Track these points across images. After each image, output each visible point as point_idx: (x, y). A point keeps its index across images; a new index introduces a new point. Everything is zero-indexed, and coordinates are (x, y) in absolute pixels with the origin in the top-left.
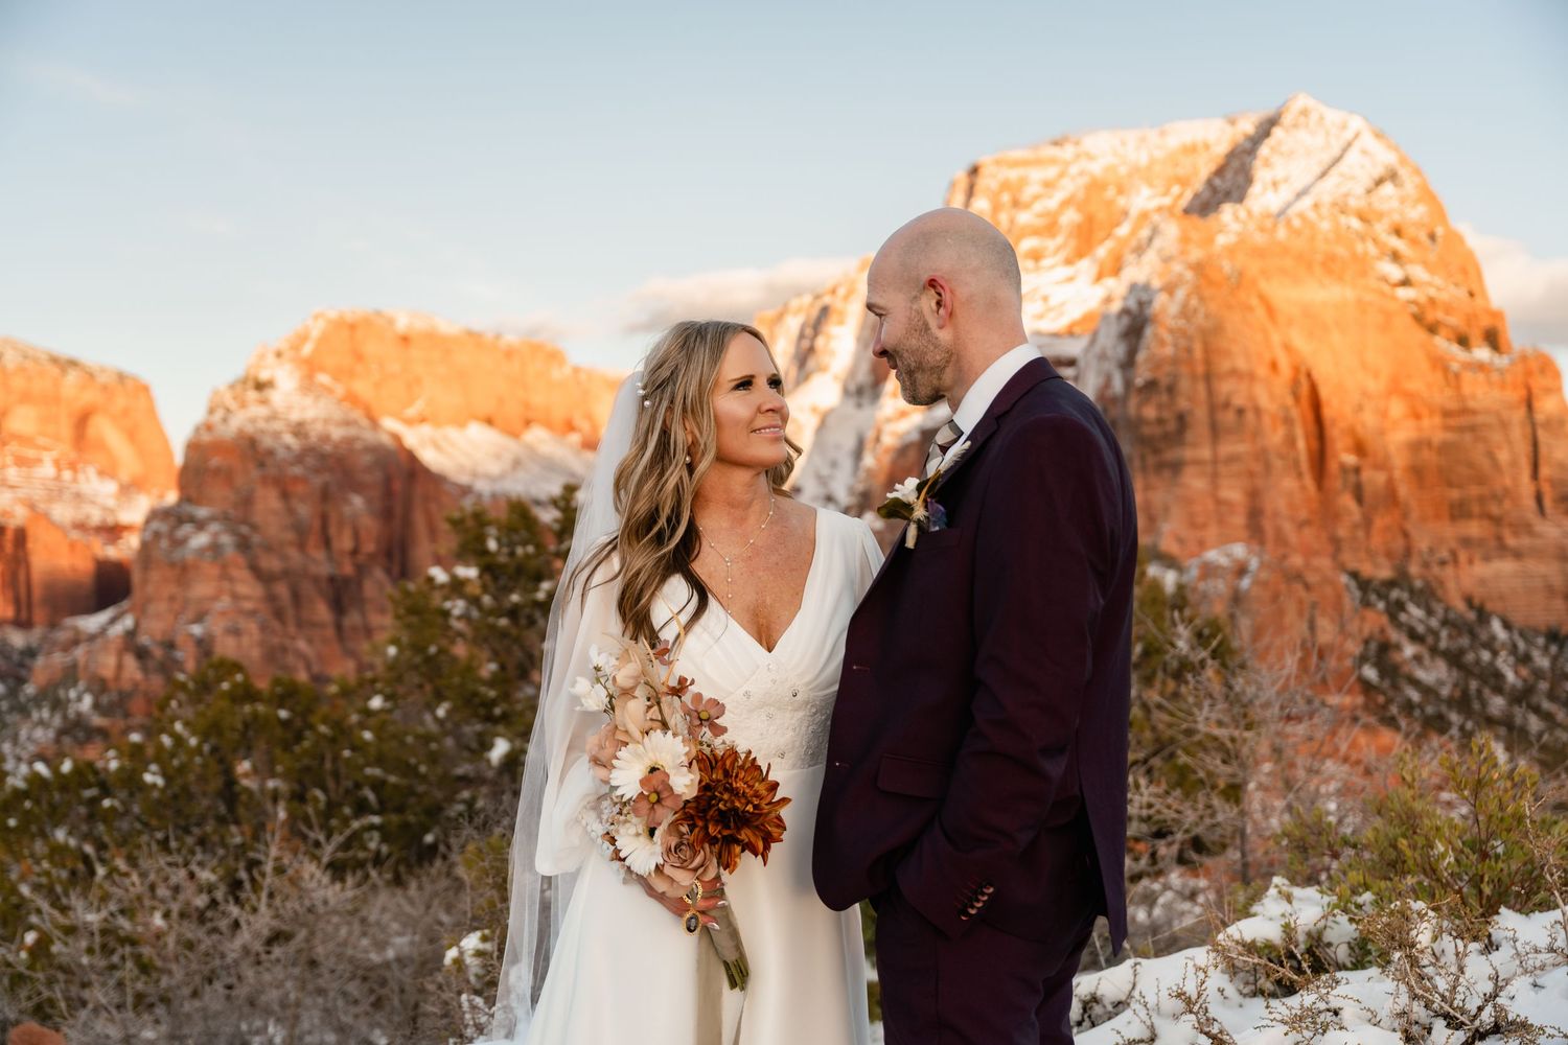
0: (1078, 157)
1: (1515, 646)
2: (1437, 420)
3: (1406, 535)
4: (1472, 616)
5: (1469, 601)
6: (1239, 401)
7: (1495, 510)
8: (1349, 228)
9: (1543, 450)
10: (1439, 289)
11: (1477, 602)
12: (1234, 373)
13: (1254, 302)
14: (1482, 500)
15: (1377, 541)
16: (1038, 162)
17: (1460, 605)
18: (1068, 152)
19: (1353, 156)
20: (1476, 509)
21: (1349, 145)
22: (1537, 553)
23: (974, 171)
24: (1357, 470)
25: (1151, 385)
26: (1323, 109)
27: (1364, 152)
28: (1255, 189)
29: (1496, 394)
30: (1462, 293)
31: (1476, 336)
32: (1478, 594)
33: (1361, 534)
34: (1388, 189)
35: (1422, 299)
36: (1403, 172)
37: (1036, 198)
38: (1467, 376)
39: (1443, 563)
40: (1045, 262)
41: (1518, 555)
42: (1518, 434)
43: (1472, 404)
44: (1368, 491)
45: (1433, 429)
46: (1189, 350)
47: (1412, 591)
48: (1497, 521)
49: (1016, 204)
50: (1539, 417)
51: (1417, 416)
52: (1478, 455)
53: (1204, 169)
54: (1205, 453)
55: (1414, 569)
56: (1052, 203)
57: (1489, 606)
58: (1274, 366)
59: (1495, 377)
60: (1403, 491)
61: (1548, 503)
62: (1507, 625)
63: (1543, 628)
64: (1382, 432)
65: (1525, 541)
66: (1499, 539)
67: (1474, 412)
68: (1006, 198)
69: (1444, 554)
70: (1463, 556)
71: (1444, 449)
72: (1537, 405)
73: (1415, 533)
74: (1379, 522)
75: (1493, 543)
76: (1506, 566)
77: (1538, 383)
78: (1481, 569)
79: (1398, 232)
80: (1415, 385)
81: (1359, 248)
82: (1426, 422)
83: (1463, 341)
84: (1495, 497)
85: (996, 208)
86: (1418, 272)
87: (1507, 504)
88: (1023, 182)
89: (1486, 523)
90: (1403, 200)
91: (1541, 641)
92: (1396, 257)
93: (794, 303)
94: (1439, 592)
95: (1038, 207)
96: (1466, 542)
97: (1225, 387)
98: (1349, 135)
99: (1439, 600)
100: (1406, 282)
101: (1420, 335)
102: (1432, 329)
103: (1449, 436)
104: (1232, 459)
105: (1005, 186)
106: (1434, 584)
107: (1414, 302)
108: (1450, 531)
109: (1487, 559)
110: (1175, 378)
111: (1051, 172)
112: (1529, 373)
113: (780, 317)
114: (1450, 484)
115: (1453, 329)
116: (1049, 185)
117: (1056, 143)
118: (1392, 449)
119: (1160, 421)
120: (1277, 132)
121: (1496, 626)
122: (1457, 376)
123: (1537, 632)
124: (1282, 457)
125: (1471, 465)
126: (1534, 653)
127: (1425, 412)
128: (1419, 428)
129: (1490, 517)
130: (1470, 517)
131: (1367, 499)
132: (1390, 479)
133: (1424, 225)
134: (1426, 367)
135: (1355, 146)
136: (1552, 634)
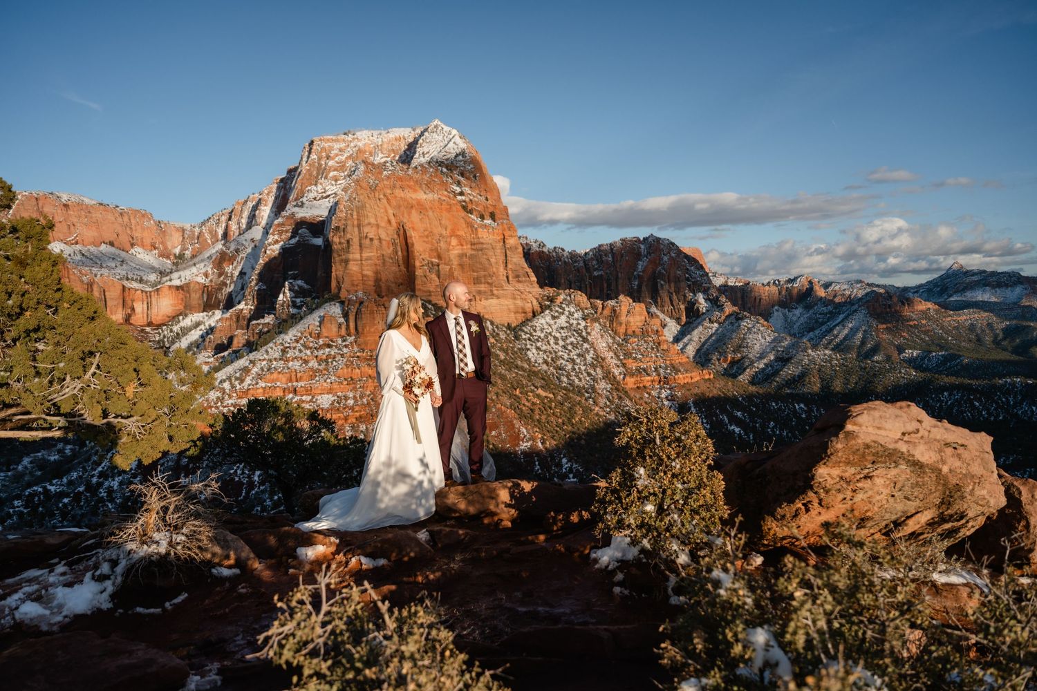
0: (354, 139)
1: (494, 331)
2: (469, 246)
6: (371, 236)
7: (490, 281)
8: (442, 171)
9: (508, 258)
10: (474, 197)
12: (369, 224)
13: (382, 196)
14: (485, 276)
16: (337, 141)
18: (350, 137)
19: (451, 144)
20: (483, 280)
21: (451, 140)
22: (505, 296)
23: (312, 143)
24: (438, 265)
25: (337, 228)
26: (443, 126)
27: (454, 143)
28: (417, 156)
29: (491, 237)
30: (483, 199)
31: (487, 215)
35: (467, 200)
37: (337, 155)
38: (480, 230)
40: (339, 182)
41: (498, 297)
42: (499, 251)
43: (481, 240)
44: (442, 272)
45: (467, 249)
46: (352, 215)
48: (490, 284)
49: (328, 157)
50: (508, 246)
51: (462, 245)
52: (483, 260)
53: (403, 147)
54: (358, 256)
56: (343, 158)
57: (486, 316)
58: (389, 222)
59: (491, 230)
60: (456, 273)
61: (510, 279)
62: (492, 323)
63: (506, 325)
64: (448, 250)
65: (501, 292)
66: (491, 291)
67: (482, 243)
68: (324, 154)
71: (471, 257)
72: (507, 241)
75: (490, 293)
76: (494, 301)
77: (507, 233)
78: (484, 302)
79: (462, 174)
80: (460, 233)
81: (445, 179)
82: (465, 247)
83: (482, 217)
84: (490, 275)
85: (320, 158)
86: (467, 190)
87: (494, 278)
88: (331, 148)
89: (486, 285)
90: (465, 162)
91: (504, 329)
92: (459, 183)
93: (251, 196)
95: (337, 159)
96: (479, 292)
97: (366, 230)
98: (451, 137)
100: (461, 194)
101: (463, 214)
102: (471, 212)
103: (473, 252)
104: (368, 259)
105: (323, 149)
107: (464, 201)
109: (487, 299)
110: (346, 226)
111: (343, 145)
112: (504, 230)
113: (246, 202)
114: (474, 271)
115: (480, 211)
116: (341, 150)
117: (345, 134)
118: (452, 257)
119: (340, 243)
120: (426, 134)
122: (476, 229)
123: (503, 325)
124: (392, 259)
125: (481, 263)
126: (501, 333)
127: (464, 243)
128: (462, 249)
129: (488, 283)
130: (481, 283)
131: (442, 276)
132: (451, 269)
133: (472, 172)
134: (464, 226)
135: (453, 140)
136: (509, 327)
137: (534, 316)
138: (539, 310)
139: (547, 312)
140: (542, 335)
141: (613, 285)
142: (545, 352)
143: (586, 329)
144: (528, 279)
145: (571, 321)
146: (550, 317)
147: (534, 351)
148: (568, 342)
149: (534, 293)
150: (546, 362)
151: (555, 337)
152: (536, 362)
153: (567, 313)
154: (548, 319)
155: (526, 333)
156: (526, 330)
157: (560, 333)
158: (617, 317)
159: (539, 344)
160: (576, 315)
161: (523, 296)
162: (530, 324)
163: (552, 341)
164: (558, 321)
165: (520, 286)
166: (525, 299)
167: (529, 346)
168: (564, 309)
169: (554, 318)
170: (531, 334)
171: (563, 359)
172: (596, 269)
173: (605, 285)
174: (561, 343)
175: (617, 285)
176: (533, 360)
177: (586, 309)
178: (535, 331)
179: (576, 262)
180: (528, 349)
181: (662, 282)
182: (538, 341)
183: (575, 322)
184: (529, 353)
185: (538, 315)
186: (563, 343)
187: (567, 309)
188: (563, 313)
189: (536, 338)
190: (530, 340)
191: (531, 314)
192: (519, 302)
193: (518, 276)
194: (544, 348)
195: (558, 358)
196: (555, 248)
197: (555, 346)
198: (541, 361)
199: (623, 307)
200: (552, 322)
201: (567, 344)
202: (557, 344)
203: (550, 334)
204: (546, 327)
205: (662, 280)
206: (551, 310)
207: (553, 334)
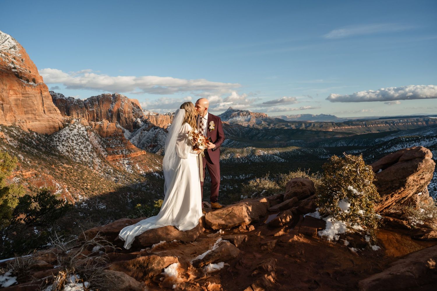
1: (38, 137)
2: (21, 95)
3: (15, 117)
4: (29, 132)
5: (29, 129)
7: (34, 113)
9: (44, 102)
10: (22, 70)
11: (30, 130)
14: (31, 110)
15: (8, 118)
17: (27, 130)
19: (6, 42)
20: (30, 112)
21: (6, 40)
22: (43, 120)
24: (2, 104)
27: (9, 42)
29: (34, 91)
30: (28, 71)
31: (30, 80)
32: (31, 128)
33: (4, 117)
34: (13, 50)
35: (18, 71)
36: (17, 47)
38: (27, 87)
39: (23, 122)
41: (39, 121)
42: (39, 98)
43: (28, 92)
44: (5, 108)
47: (16, 128)
48: (35, 115)
50: (43, 96)
52: (30, 102)
55: (16, 124)
57: (33, 130)
59: (33, 87)
60: (13, 109)
61: (46, 112)
62: (37, 134)
63: (45, 134)
64: (8, 97)
65: (41, 118)
66: (35, 118)
67: (29, 94)
69: (24, 121)
70: (28, 121)
71: (22, 100)
72: (43, 93)
73: (17, 117)
74: (8, 115)
75: (34, 119)
76: (37, 123)
77: (43, 89)
78: (31, 123)
79: (14, 58)
80: (14, 88)
81: (4, 60)
82: (18, 95)
83: (28, 81)
84: (34, 110)
86: (18, 66)
87: (36, 111)
89: (32, 115)
90: (16, 52)
91: (44, 136)
92: (13, 63)
94: (22, 128)
96: (28, 118)
98: (6, 38)
99: (22, 130)
100: (15, 68)
101: (17, 79)
102: (21, 78)
103: (23, 98)
106: (21, 126)
107: (17, 72)
108: (25, 117)
109: (33, 122)
112: (41, 87)
114: (24, 108)
115: (26, 78)
118: (10, 100)
121: (35, 134)
122: (25, 87)
123: (43, 134)
125: (28, 104)
126: (42, 138)
127: (18, 94)
128: (17, 97)
129: (33, 114)
130: (29, 114)
131: (5, 110)
132: (10, 106)
133: (21, 58)
134: (17, 85)
135: (8, 40)
136: (46, 135)
137: (60, 129)
138: (62, 126)
139: (67, 127)
140: (65, 139)
141: (99, 114)
142: (67, 146)
143: (87, 135)
144: (55, 112)
145: (80, 132)
146: (69, 130)
147: (61, 146)
148: (79, 141)
149: (59, 119)
150: (67, 151)
151: (71, 139)
152: (62, 151)
153: (77, 128)
154: (68, 131)
155: (56, 138)
156: (56, 136)
157: (74, 137)
158: (102, 129)
159: (63, 143)
160: (82, 129)
161: (53, 120)
162: (58, 133)
163: (70, 141)
164: (73, 132)
165: (52, 115)
166: (55, 122)
167: (58, 144)
168: (75, 126)
169: (71, 130)
170: (59, 138)
171: (77, 149)
172: (90, 108)
173: (95, 115)
174: (75, 142)
175: (101, 115)
176: (61, 150)
177: (87, 126)
178: (61, 137)
179: (80, 104)
180: (58, 146)
181: (122, 114)
182: (63, 141)
183: (82, 132)
184: (58, 147)
185: (62, 129)
186: (76, 142)
187: (77, 126)
188: (75, 128)
189: (61, 140)
190: (58, 141)
191: (58, 129)
192: (51, 123)
193: (50, 111)
194: (66, 144)
195: (74, 149)
196: (69, 97)
197: (72, 144)
198: (65, 151)
199: (105, 125)
200: (70, 132)
201: (78, 142)
202: (73, 142)
203: (69, 138)
204: (67, 135)
205: (122, 112)
206: (69, 127)
207: (70, 138)
